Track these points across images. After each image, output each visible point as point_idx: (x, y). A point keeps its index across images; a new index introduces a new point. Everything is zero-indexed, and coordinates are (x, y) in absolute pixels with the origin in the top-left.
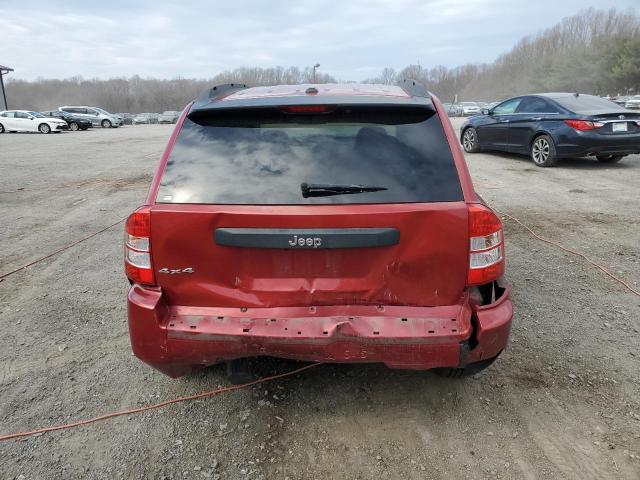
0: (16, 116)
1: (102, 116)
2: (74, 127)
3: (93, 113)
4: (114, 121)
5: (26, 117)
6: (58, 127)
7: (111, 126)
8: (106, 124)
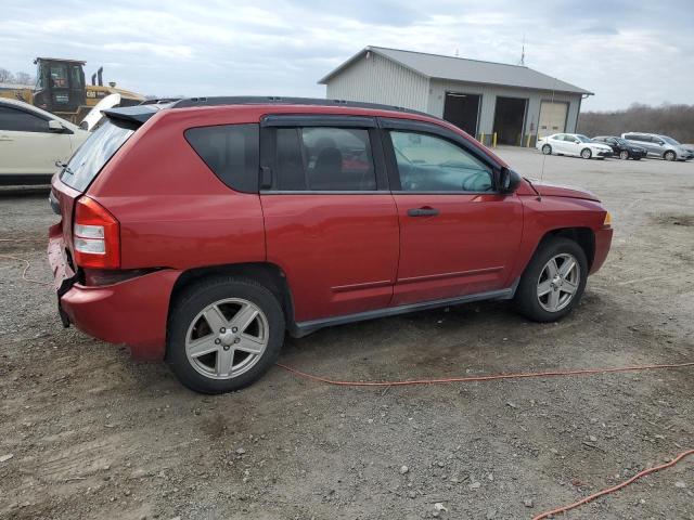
0: (565, 139)
1: (668, 147)
2: (624, 155)
3: (656, 142)
4: (679, 153)
5: (573, 140)
6: (600, 154)
7: (674, 159)
8: (670, 156)
